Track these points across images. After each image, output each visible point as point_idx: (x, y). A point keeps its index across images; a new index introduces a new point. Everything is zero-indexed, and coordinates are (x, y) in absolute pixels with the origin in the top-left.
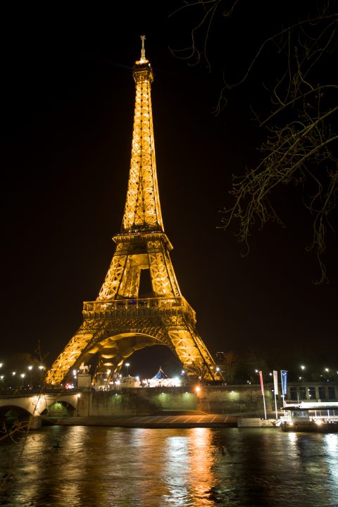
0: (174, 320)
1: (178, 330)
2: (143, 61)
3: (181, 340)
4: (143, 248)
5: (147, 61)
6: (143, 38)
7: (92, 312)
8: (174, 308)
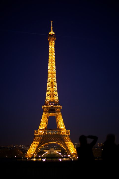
0: (67, 139)
1: (68, 142)
2: (52, 33)
3: (70, 145)
4: (54, 111)
5: (54, 33)
6: (52, 22)
7: (38, 134)
8: (67, 134)
